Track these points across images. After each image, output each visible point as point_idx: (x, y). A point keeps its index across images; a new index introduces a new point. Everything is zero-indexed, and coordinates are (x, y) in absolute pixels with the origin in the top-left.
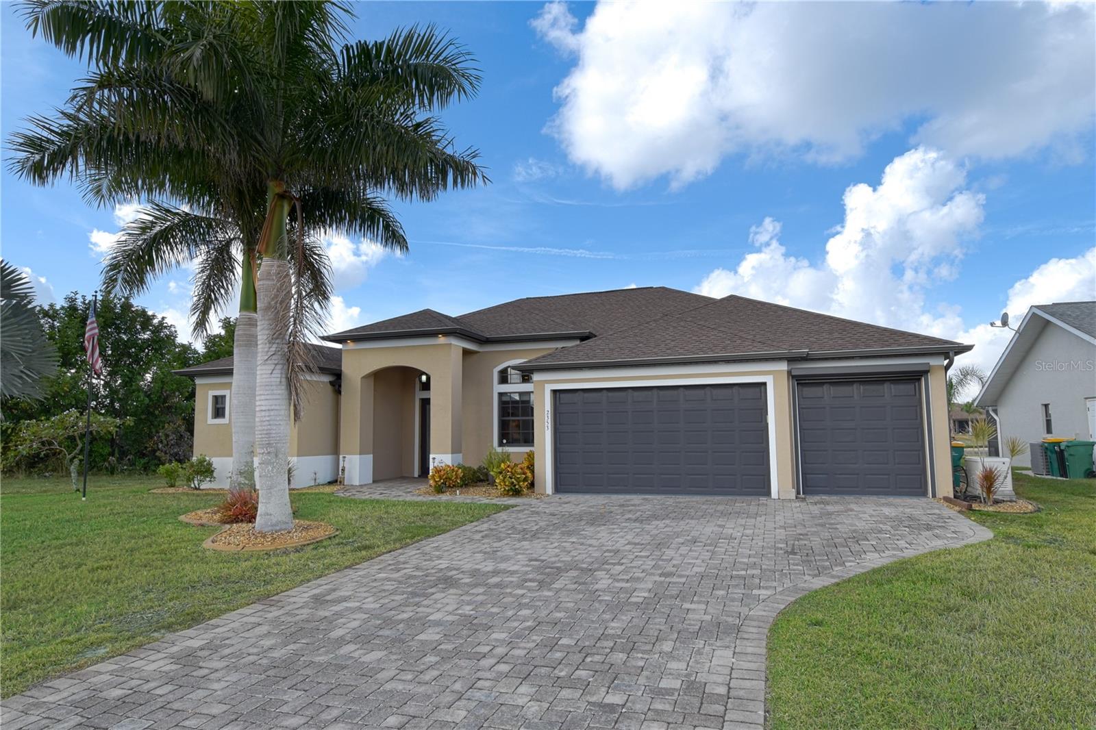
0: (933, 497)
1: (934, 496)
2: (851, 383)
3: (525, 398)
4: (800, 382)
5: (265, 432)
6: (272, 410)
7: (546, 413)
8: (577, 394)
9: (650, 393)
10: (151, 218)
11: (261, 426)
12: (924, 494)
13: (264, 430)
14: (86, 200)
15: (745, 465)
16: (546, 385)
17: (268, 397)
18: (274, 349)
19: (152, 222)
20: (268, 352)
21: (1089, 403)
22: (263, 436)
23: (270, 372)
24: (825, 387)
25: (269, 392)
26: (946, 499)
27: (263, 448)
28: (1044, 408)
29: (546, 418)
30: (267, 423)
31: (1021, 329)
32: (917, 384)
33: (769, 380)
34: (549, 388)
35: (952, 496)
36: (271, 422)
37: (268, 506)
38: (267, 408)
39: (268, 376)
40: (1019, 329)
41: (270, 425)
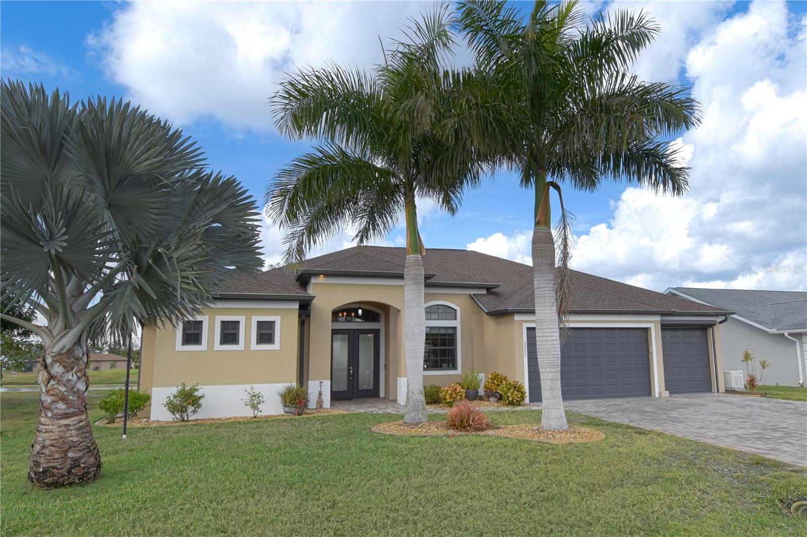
1: (718, 392)
4: (665, 327)
10: (321, 155)
12: (709, 390)
15: (638, 377)
26: (723, 392)
32: (707, 331)
33: (652, 326)
35: (725, 390)
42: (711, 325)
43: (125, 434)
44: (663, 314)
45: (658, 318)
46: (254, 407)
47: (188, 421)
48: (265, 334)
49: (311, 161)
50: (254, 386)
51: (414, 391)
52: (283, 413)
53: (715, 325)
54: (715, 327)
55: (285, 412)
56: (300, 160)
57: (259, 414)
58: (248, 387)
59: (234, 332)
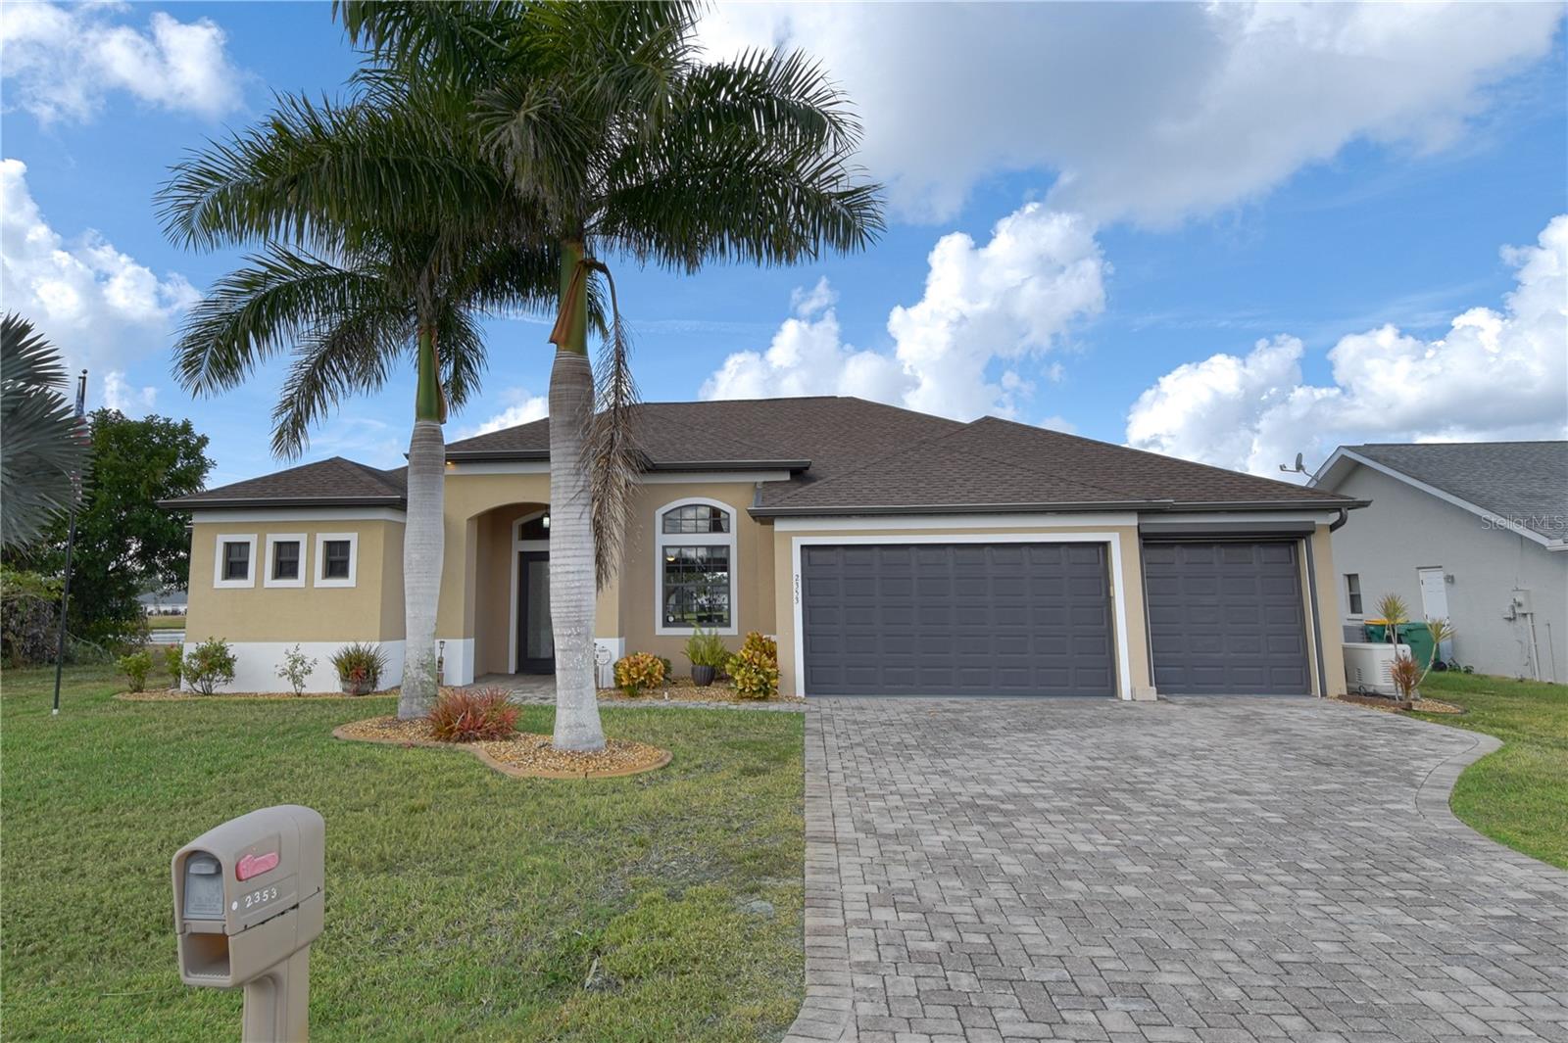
0: (1322, 695)
1: (1324, 694)
2: (1209, 545)
3: (718, 555)
4: (1149, 541)
5: (574, 604)
6: (583, 571)
7: (795, 578)
8: (834, 553)
9: (943, 553)
10: (264, 270)
11: (567, 594)
12: (1305, 690)
13: (571, 601)
14: (169, 234)
15: (1080, 654)
16: (794, 538)
17: (577, 553)
18: (582, 483)
19: (266, 276)
20: (574, 487)
21: (1422, 575)
22: (571, 609)
23: (578, 516)
24: (1177, 549)
25: (578, 546)
26: (1340, 697)
27: (570, 627)
28: (1347, 579)
29: (795, 586)
30: (576, 591)
31: (1320, 476)
32: (1292, 548)
33: (1114, 540)
34: (797, 543)
35: (1345, 693)
36: (582, 590)
37: (579, 713)
38: (576, 569)
39: (575, 522)
40: (1317, 474)
41: (580, 593)
42: (1306, 534)
43: (56, 707)
44: (1142, 512)
45: (1132, 521)
46: (296, 679)
47: (211, 694)
48: (336, 562)
49: (251, 282)
50: (302, 645)
51: (410, 662)
52: (340, 690)
53: (1313, 532)
54: (1314, 539)
55: (344, 690)
56: (228, 283)
57: (304, 691)
58: (291, 646)
59: (292, 558)
